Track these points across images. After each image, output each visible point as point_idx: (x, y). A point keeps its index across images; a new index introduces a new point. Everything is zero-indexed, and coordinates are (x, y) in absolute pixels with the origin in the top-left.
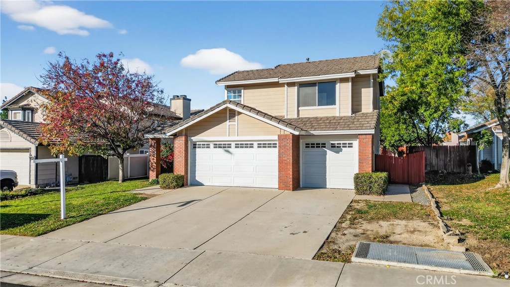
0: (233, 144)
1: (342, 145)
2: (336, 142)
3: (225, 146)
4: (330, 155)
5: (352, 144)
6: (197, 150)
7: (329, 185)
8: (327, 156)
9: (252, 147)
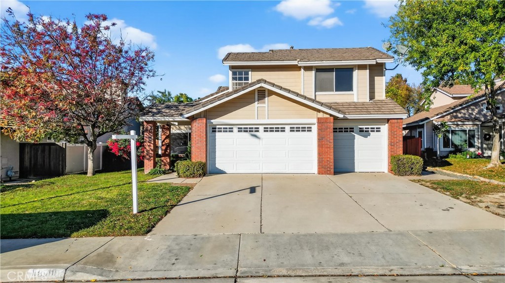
0: (261, 128)
1: (370, 130)
2: (364, 127)
3: (251, 130)
4: (358, 139)
5: (379, 128)
6: (217, 134)
7: (358, 168)
8: (355, 140)
9: (284, 131)
